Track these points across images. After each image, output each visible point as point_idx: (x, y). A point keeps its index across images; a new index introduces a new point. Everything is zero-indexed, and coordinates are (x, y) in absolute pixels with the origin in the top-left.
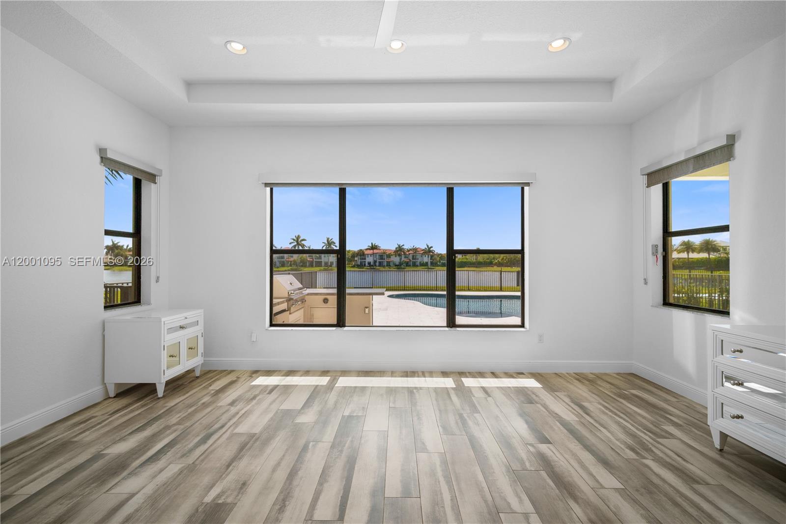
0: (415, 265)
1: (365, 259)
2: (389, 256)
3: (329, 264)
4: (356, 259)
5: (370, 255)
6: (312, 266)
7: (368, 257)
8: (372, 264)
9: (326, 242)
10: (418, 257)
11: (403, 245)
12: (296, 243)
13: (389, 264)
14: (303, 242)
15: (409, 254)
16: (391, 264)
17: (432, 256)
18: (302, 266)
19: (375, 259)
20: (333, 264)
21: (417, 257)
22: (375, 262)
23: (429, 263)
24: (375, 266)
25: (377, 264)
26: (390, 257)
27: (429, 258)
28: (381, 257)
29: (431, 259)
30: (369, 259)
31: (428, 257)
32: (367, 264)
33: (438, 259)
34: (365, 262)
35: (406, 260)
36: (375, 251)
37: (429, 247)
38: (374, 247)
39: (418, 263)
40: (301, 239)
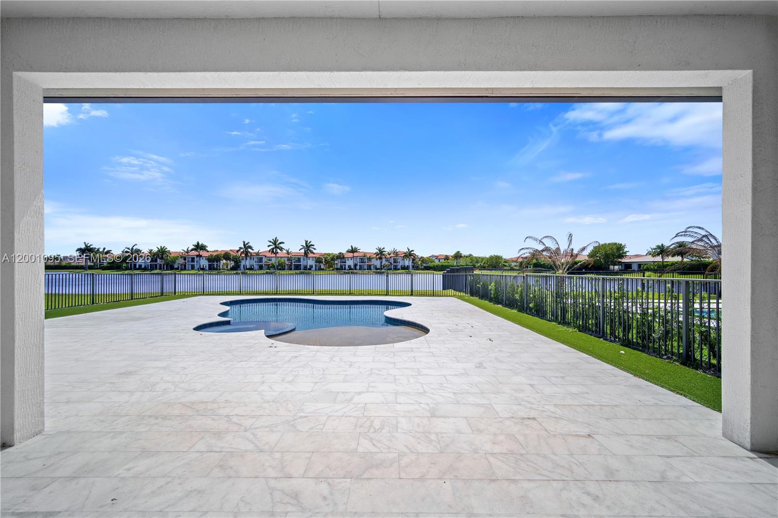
0: (396, 268)
1: (345, 262)
2: (370, 259)
3: (308, 267)
4: (336, 262)
5: (350, 259)
6: (291, 269)
7: (348, 260)
8: (352, 267)
9: (305, 246)
10: (400, 260)
11: (384, 248)
12: (274, 246)
13: (369, 268)
14: (281, 245)
15: (391, 257)
16: (372, 267)
17: (413, 260)
18: (280, 269)
19: (355, 262)
20: (312, 267)
21: (398, 261)
22: (355, 265)
23: (411, 267)
24: (355, 269)
25: (358, 267)
26: (371, 261)
27: (411, 262)
28: (362, 261)
29: (413, 263)
30: (350, 263)
31: (409, 261)
32: (347, 268)
33: (420, 263)
34: (345, 265)
35: (387, 263)
36: (355, 254)
37: (410, 250)
38: (353, 250)
39: (399, 267)
40: (279, 242)
